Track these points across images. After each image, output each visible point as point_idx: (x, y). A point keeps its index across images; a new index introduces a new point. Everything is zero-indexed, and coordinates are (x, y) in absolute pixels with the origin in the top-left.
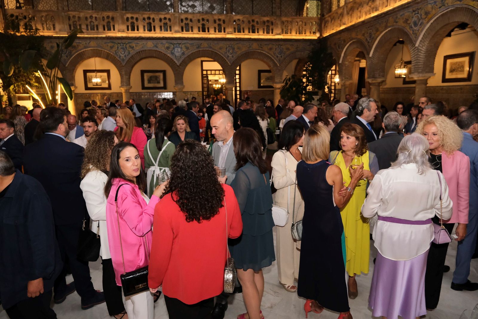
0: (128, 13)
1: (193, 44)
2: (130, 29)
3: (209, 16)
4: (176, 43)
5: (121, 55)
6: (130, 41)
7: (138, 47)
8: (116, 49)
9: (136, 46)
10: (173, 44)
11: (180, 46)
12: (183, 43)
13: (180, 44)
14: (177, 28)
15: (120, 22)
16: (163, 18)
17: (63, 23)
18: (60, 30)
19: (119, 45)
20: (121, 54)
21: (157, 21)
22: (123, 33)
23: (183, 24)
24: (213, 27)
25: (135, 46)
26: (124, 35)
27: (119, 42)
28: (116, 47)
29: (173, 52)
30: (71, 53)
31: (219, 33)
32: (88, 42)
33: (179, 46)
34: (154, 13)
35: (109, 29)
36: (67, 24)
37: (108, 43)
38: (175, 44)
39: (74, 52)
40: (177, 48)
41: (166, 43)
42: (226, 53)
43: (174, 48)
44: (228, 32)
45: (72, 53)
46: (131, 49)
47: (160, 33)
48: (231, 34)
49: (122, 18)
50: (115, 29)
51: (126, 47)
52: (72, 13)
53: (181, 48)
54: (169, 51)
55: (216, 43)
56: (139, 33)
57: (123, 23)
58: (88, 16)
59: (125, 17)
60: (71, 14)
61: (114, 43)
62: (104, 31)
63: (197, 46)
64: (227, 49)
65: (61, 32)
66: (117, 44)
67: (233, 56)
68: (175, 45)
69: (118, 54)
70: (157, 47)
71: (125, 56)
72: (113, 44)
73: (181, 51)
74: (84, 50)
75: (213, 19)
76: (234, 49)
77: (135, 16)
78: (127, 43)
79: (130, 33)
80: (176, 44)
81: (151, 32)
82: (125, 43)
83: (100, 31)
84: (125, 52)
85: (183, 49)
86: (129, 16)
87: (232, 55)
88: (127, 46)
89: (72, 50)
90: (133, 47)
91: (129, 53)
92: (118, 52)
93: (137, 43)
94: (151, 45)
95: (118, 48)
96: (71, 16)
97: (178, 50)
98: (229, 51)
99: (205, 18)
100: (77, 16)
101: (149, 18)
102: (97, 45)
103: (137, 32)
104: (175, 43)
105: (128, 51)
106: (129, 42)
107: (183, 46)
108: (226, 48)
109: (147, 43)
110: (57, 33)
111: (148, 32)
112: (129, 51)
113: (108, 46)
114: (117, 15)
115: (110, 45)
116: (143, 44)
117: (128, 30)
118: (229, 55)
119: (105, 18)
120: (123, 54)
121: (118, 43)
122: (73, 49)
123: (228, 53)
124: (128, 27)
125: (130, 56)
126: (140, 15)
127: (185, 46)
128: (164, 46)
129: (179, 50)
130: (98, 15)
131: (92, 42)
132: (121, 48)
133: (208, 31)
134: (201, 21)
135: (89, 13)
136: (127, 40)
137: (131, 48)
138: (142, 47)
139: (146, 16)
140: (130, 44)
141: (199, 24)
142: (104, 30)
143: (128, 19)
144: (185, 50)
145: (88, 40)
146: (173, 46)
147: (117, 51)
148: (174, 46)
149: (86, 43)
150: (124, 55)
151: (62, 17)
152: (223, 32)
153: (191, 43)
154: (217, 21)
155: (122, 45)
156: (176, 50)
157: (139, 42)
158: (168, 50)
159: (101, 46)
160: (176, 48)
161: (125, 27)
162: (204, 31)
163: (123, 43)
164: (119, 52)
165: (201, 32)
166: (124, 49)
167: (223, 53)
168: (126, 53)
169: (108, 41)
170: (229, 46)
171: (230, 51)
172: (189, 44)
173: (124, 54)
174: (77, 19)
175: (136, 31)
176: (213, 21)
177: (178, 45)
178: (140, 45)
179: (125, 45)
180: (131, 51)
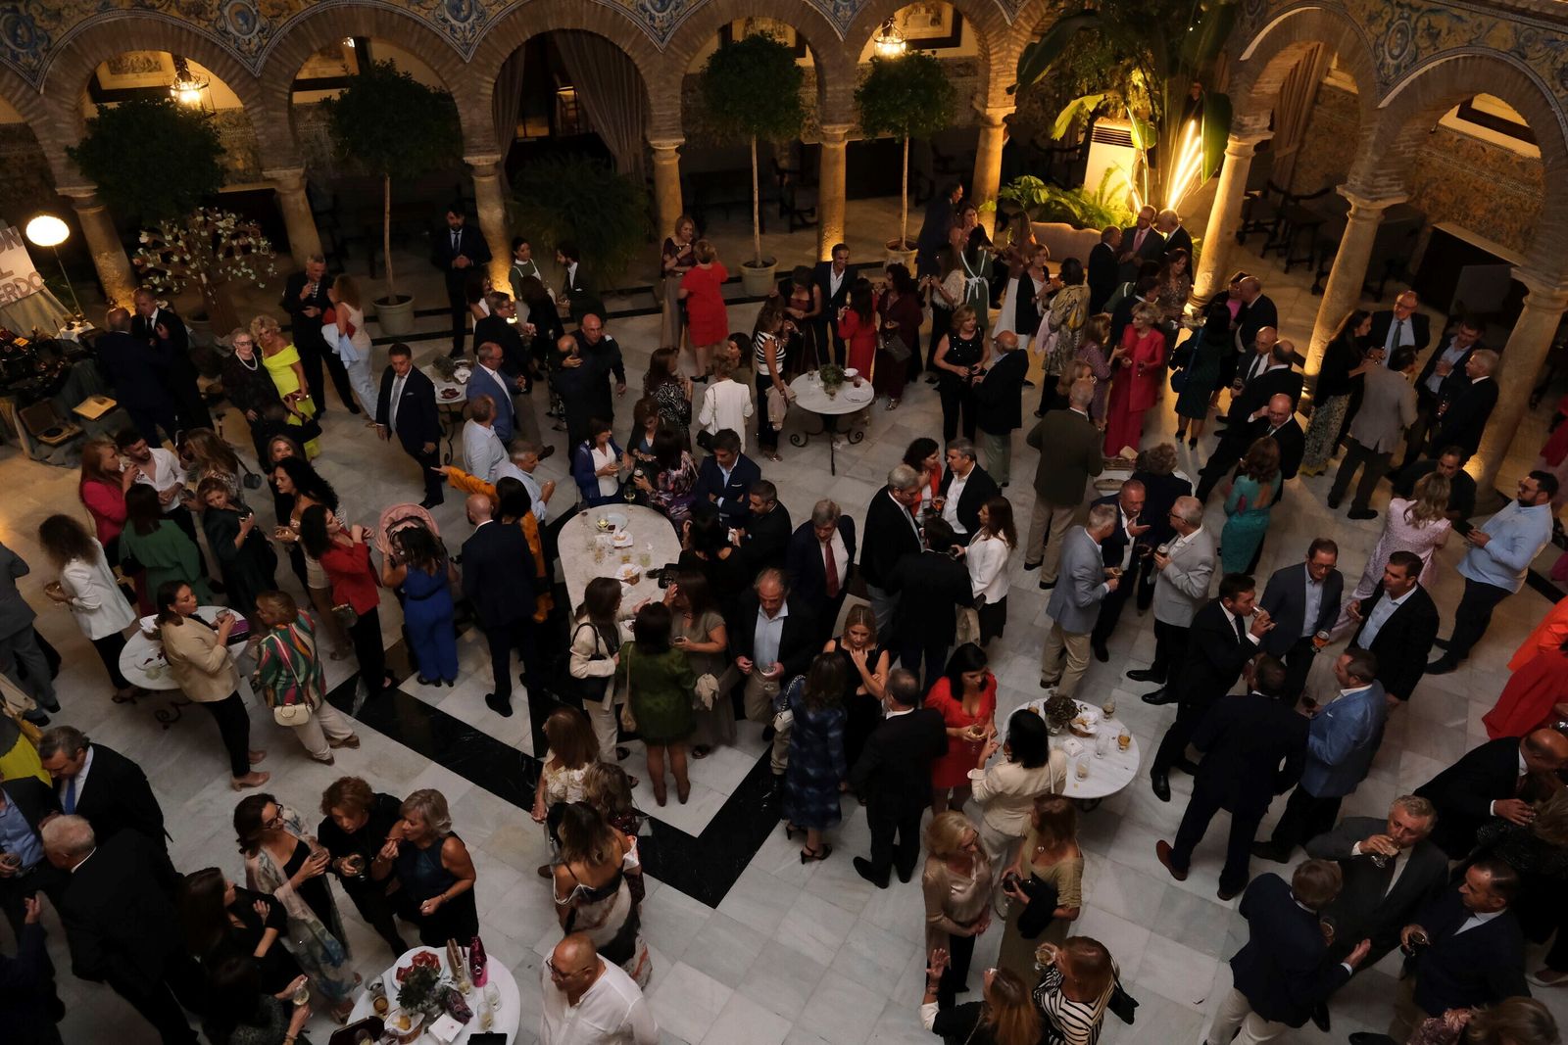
5: (1389, 60)
8: (1384, 28)
19: (1398, 10)
20: (1390, 52)
28: (1386, 20)
70: (1524, 57)
82: (1418, 9)
90: (1439, 34)
92: (1383, 46)
93: (1459, 18)
94: (1506, 41)
106: (1433, 6)
109: (1494, 26)
112: (1418, 48)
115: (1371, 4)
120: (1392, 57)
132: (1399, 31)
137: (1430, 35)
138: (1470, 41)
140: (1432, 17)
147: (1382, 38)
150: (1395, 62)
157: (1465, 15)
164: (1386, 46)
178: (1464, 31)
179: (1414, 17)
180: (1426, 48)
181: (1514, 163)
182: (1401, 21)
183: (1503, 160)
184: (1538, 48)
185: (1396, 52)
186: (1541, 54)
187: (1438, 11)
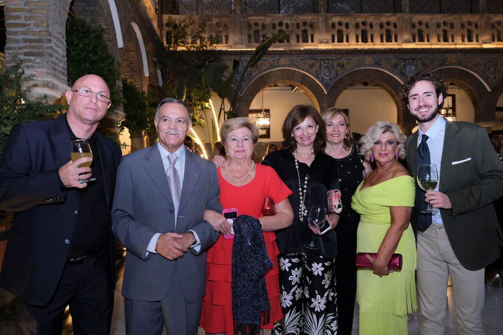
0: (335, 16)
1: (434, 58)
2: (336, 40)
3: (454, 18)
4: (409, 57)
5: (325, 77)
6: (340, 56)
7: (351, 65)
8: (318, 68)
9: (348, 64)
10: (404, 60)
11: (415, 62)
12: (418, 57)
13: (414, 59)
14: (407, 36)
15: (323, 29)
16: (386, 22)
17: (241, 33)
18: (235, 44)
19: (322, 62)
21: (376, 28)
22: (328, 44)
23: (415, 31)
24: (460, 34)
25: (346, 64)
26: (329, 47)
27: (322, 58)
28: (318, 65)
29: (403, 71)
30: (251, 75)
31: (470, 43)
32: (278, 58)
33: (413, 62)
34: (375, 15)
35: (305, 41)
36: (245, 35)
37: (306, 59)
38: (406, 59)
39: (255, 73)
40: (409, 66)
41: (394, 58)
42: (485, 72)
43: (405, 66)
44: (482, 41)
45: (253, 75)
46: (340, 69)
47: (381, 44)
48: (490, 43)
49: (326, 23)
50: (315, 41)
51: (333, 66)
52: (254, 18)
53: (416, 66)
54: (397, 71)
55: (469, 57)
56: (349, 45)
57: (327, 31)
58: (277, 22)
59: (330, 22)
60: (253, 20)
61: (316, 59)
62: (299, 44)
63: (440, 62)
64: (487, 66)
65: (238, 46)
66: (319, 61)
67: (495, 77)
68: (407, 61)
69: (320, 75)
70: (380, 65)
71: (331, 79)
72: (313, 61)
73: (415, 70)
74: (270, 70)
75: (459, 22)
76: (496, 65)
77: (344, 20)
78: (334, 58)
79: (336, 45)
80: (409, 59)
81: (367, 43)
82: (331, 59)
83: (292, 44)
84: (330, 73)
85: (419, 67)
86: (336, 20)
87: (493, 75)
88: (334, 64)
89: (252, 70)
90: (344, 65)
91: (337, 74)
92: (320, 73)
93: (349, 59)
94: (370, 62)
95: (320, 67)
96: (252, 23)
97: (410, 68)
98: (489, 69)
99: (447, 21)
100: (260, 23)
101: (364, 24)
102: (289, 63)
103: (347, 43)
104: (406, 57)
105: (335, 71)
106: (337, 58)
107: (419, 62)
108: (485, 65)
109: (364, 59)
110: (231, 47)
111: (363, 43)
112: (337, 71)
113: (306, 64)
114: (318, 19)
115: (309, 62)
116: (359, 60)
117: (333, 41)
118: (489, 75)
119: (301, 24)
120: (326, 76)
121: (321, 60)
122: (254, 69)
123: (487, 72)
124: (333, 37)
125: (338, 78)
126: (353, 19)
127: (422, 62)
128: (390, 63)
129: (413, 68)
130: (291, 20)
131: (283, 58)
132: (326, 67)
133: (453, 41)
134: (442, 25)
135: (279, 17)
136: (335, 55)
137: (340, 66)
138: (357, 65)
139: (360, 20)
140: (339, 61)
141: (438, 30)
142: (298, 41)
143: (333, 25)
144: (421, 69)
145: (277, 56)
146: (403, 63)
147: (319, 72)
148: (405, 62)
149: (274, 61)
150: (328, 77)
151: (241, 24)
152: (475, 42)
153: (431, 57)
154: (466, 25)
155: (327, 62)
156: (408, 69)
157: (352, 58)
158: (395, 68)
159: (295, 65)
160: (407, 66)
161: (329, 37)
162: (446, 40)
163: (328, 59)
164: (322, 73)
165: (442, 42)
166: (330, 68)
167: (480, 73)
168: (333, 75)
169: (307, 57)
170: (489, 62)
171: (491, 69)
172: (429, 59)
173: (329, 75)
174: (260, 27)
175: (345, 43)
176: (460, 25)
177: (411, 61)
178: (354, 62)
179: (331, 62)
180: (340, 70)
181: (264, 146)
182: (325, 65)
183: (259, 147)
184: (383, 61)
185: (328, 74)
186: (384, 63)
187: (340, 58)
